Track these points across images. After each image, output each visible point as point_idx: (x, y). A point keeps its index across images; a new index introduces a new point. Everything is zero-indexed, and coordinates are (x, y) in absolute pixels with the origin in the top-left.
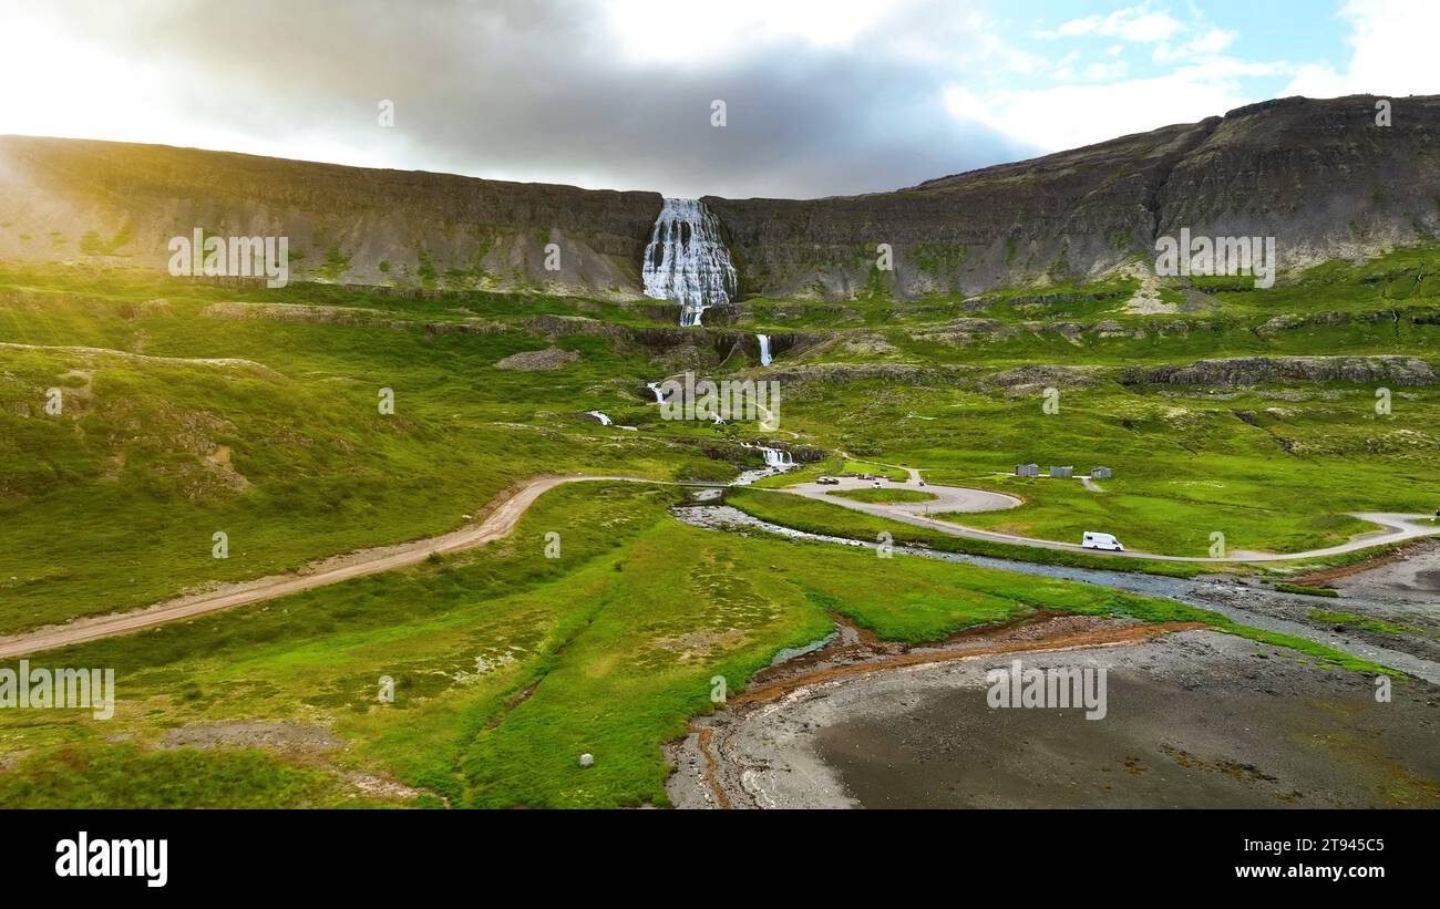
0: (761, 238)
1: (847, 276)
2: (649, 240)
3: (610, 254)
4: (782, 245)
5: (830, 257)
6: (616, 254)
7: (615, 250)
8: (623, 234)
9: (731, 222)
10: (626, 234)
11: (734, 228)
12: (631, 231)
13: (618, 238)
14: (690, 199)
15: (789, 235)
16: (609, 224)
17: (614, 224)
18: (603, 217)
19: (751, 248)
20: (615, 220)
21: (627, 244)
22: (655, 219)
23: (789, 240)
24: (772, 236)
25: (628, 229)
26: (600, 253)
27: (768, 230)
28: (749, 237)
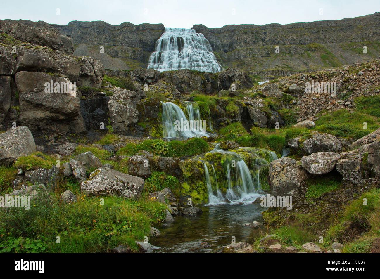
0: (234, 45)
1: (306, 61)
2: (153, 49)
3: (122, 58)
4: (251, 47)
5: (288, 52)
6: (127, 57)
7: (127, 55)
8: (135, 47)
9: (213, 38)
10: (137, 47)
11: (215, 42)
12: (141, 45)
13: (130, 48)
14: (183, 28)
15: (254, 42)
16: (124, 40)
17: (127, 40)
18: (121, 37)
19: (228, 53)
20: (128, 37)
21: (137, 53)
22: (159, 38)
23: (255, 45)
24: (243, 43)
25: (138, 44)
26: (115, 57)
27: (239, 40)
28: (226, 46)
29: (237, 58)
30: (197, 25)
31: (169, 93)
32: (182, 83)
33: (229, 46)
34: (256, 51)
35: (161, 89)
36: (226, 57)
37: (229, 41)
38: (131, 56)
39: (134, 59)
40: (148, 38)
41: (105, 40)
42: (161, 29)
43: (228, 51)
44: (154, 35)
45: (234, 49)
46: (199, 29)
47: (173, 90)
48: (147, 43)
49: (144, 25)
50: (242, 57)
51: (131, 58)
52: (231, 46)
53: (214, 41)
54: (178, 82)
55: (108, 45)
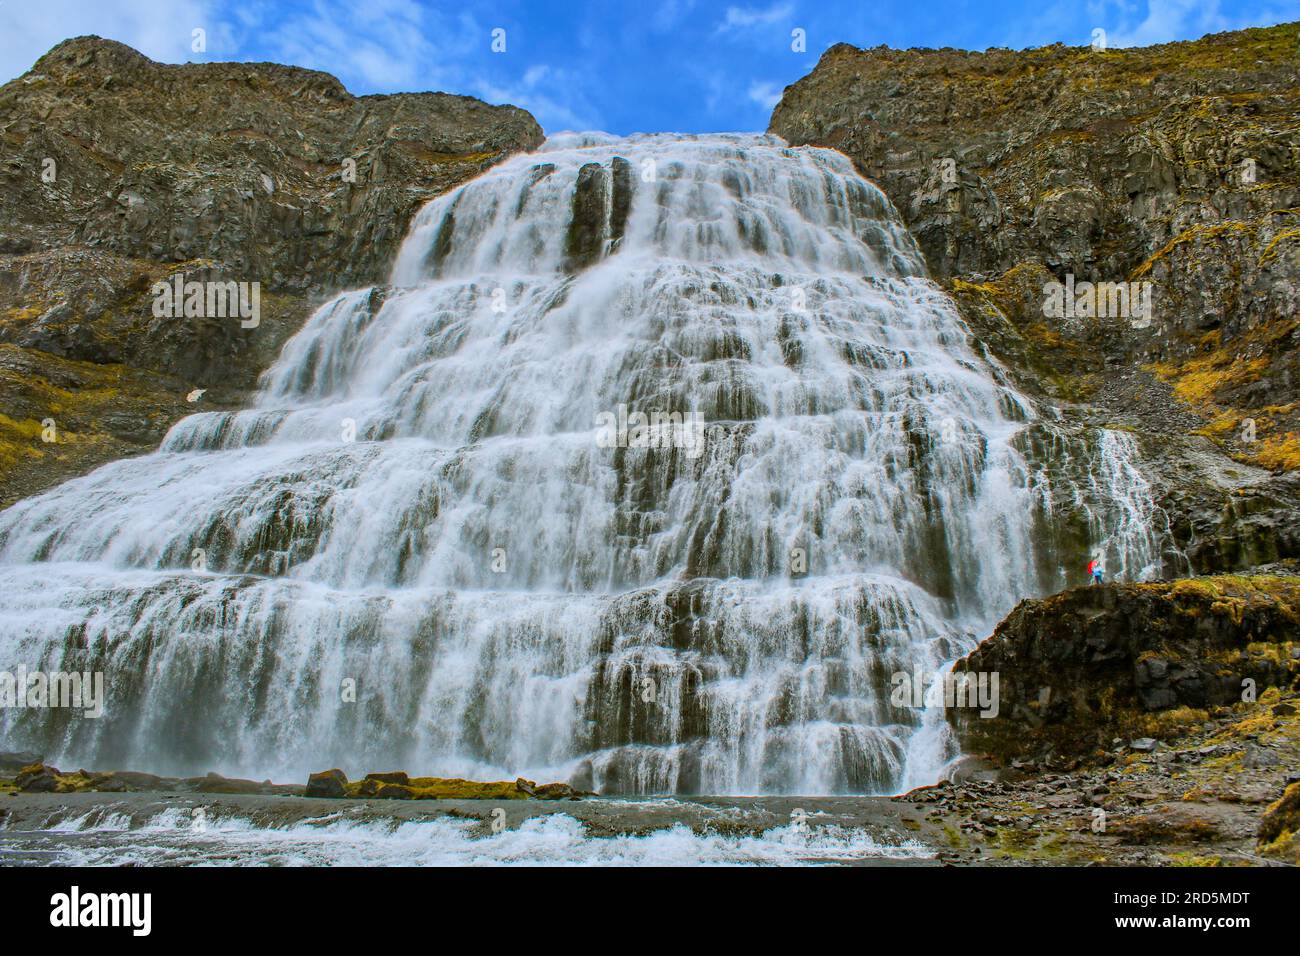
28: (1061, 234)
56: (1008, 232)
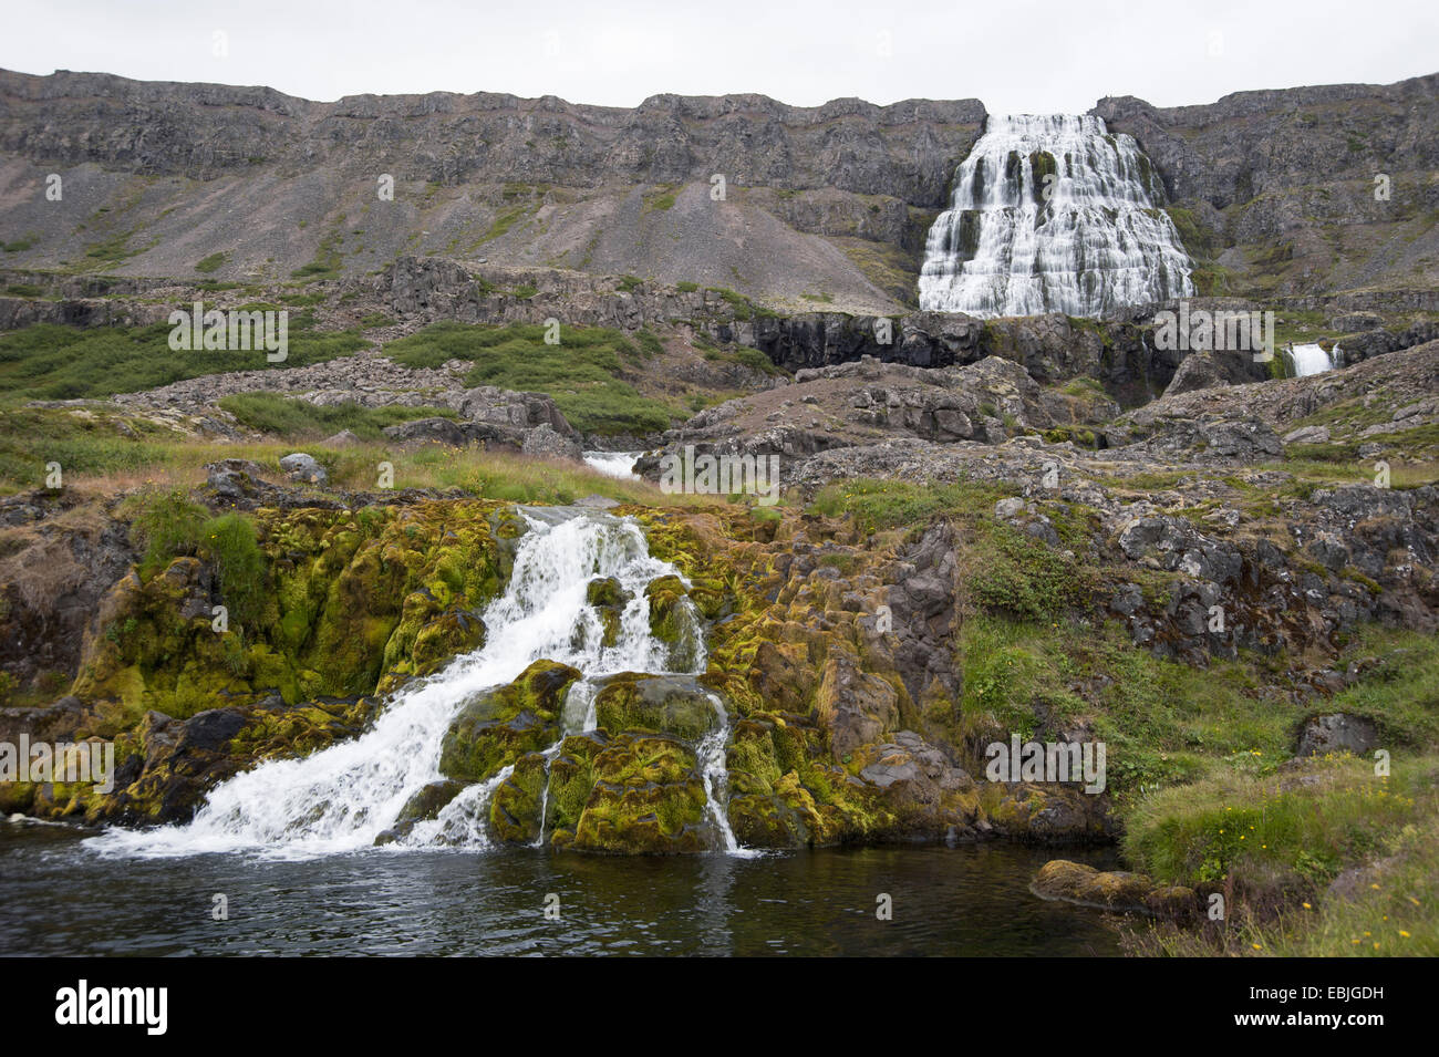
0: (1258, 178)
2: (944, 202)
3: (834, 234)
4: (1329, 186)
6: (850, 233)
7: (850, 224)
8: (876, 192)
9: (1171, 152)
10: (885, 192)
11: (1179, 165)
12: (900, 185)
13: (860, 198)
14: (1056, 112)
15: (1345, 161)
16: (838, 167)
17: (850, 167)
18: (826, 155)
19: (1231, 208)
20: (854, 157)
21: (882, 213)
22: (964, 159)
23: (1347, 173)
24: (1293, 169)
25: (889, 182)
26: (808, 232)
27: (1280, 155)
28: (1222, 182)
29: (1263, 232)
30: (1112, 100)
31: (1009, 387)
32: (1045, 352)
33: (1237, 181)
34: (1346, 200)
35: (992, 377)
36: (1218, 227)
37: (1236, 160)
38: (864, 226)
39: (876, 240)
40: (920, 155)
41: (773, 170)
42: (974, 118)
43: (1231, 202)
44: (947, 146)
45: (1256, 191)
46: (1119, 115)
47: (1018, 377)
48: (921, 178)
49: (910, 105)
50: (1282, 226)
51: (866, 236)
52: (1243, 180)
53: (1174, 164)
54: (1032, 351)
55: (784, 185)
56: (1200, 180)
